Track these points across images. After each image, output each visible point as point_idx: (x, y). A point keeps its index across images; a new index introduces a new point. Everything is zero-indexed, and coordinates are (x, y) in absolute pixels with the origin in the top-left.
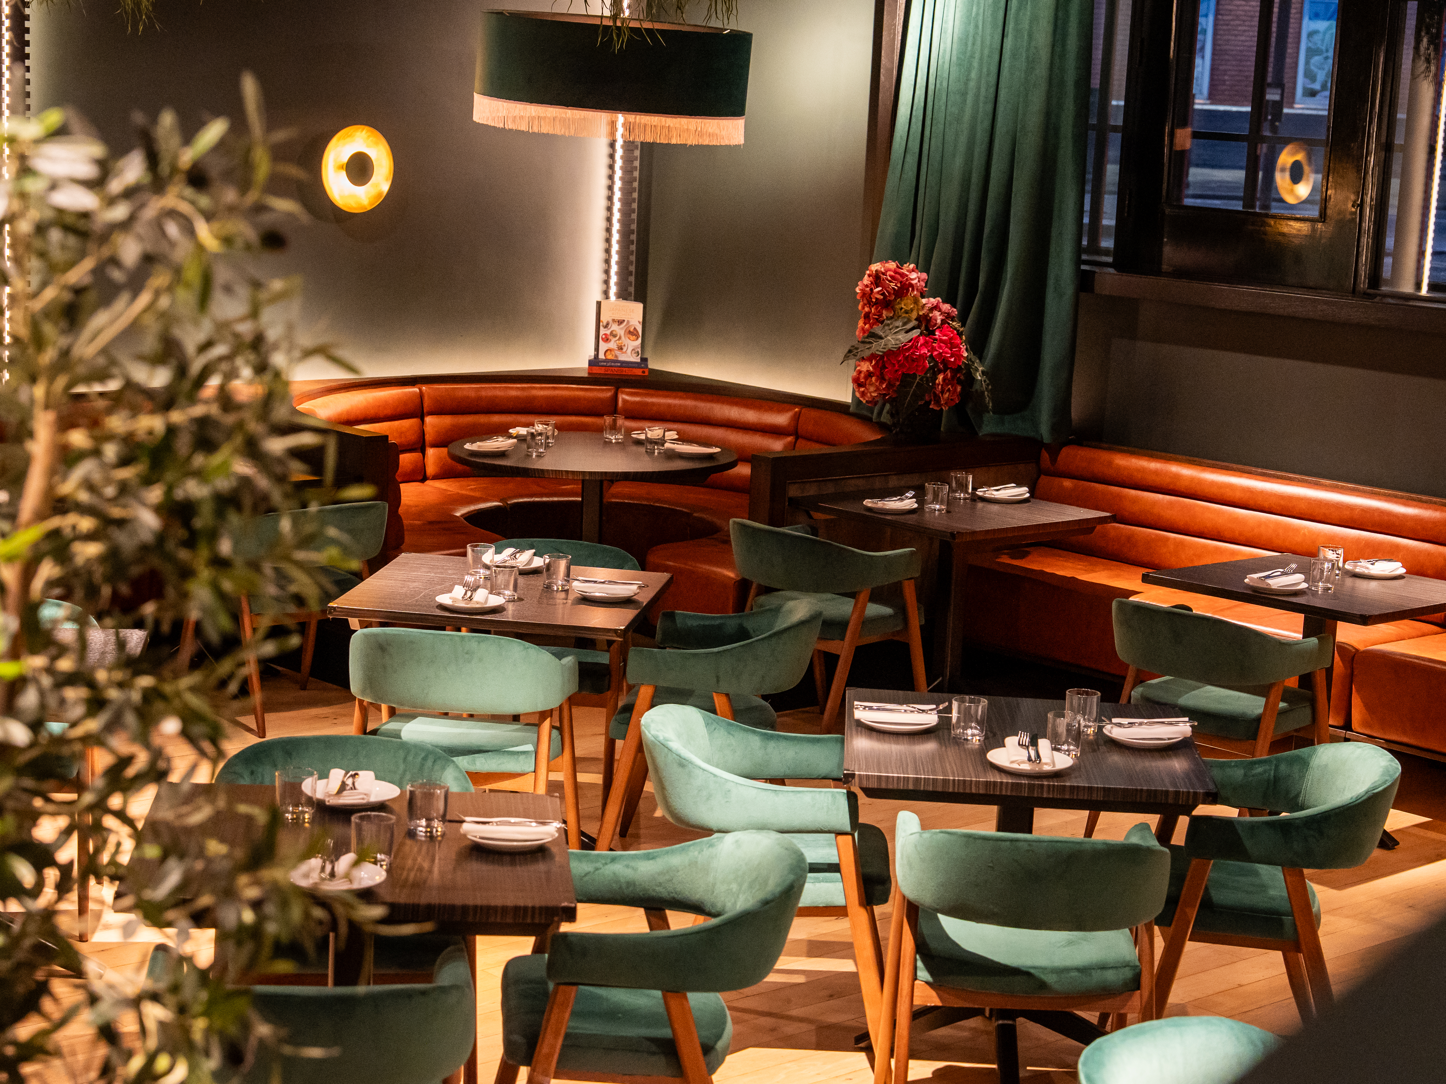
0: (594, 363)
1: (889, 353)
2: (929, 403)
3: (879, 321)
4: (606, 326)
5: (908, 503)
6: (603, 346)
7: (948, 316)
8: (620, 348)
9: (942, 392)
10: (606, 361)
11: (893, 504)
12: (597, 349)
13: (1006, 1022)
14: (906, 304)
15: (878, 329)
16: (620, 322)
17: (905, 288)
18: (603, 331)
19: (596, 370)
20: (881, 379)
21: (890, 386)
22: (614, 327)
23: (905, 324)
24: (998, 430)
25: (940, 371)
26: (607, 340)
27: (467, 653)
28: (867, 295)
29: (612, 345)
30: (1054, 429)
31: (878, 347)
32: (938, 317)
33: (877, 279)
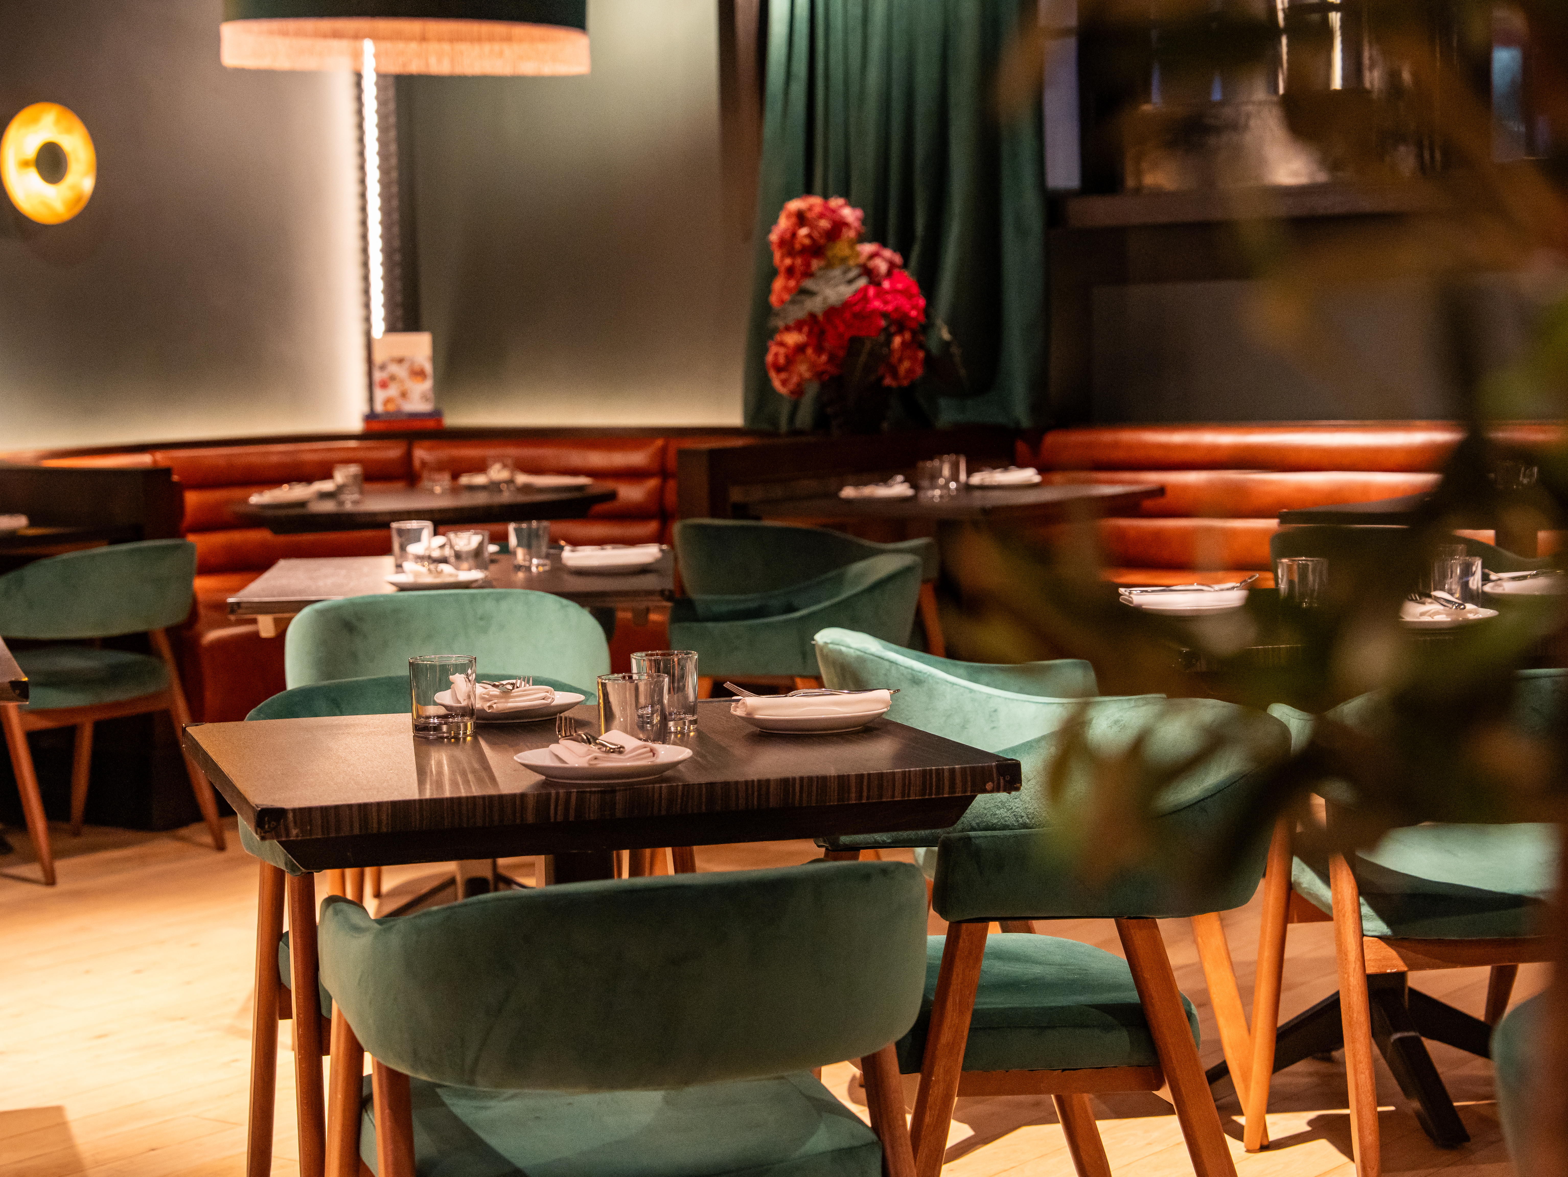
0: (371, 417)
1: (832, 312)
2: (882, 378)
3: (808, 274)
4: (383, 367)
5: (899, 488)
6: (380, 395)
7: (892, 265)
8: (404, 395)
9: (901, 360)
10: (387, 413)
11: (882, 492)
12: (371, 399)
13: (1406, 1034)
14: (841, 249)
15: (809, 284)
16: (400, 361)
17: (839, 225)
18: (378, 376)
19: (376, 426)
20: (819, 350)
21: (832, 358)
22: (394, 369)
23: (845, 272)
24: (960, 418)
25: (895, 334)
26: (384, 385)
27: (481, 619)
28: (787, 243)
29: (393, 391)
30: (1035, 408)
31: (815, 305)
32: (882, 266)
33: (801, 218)
